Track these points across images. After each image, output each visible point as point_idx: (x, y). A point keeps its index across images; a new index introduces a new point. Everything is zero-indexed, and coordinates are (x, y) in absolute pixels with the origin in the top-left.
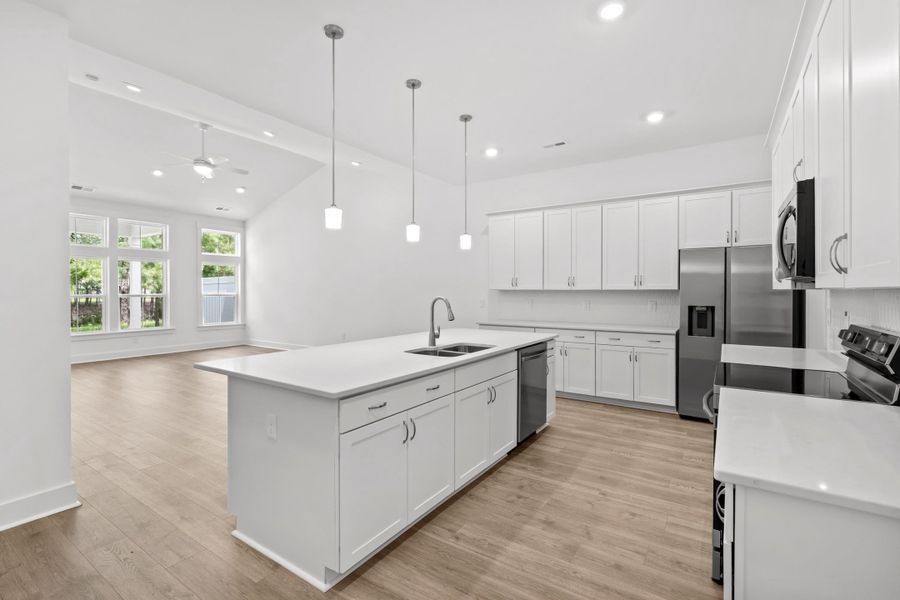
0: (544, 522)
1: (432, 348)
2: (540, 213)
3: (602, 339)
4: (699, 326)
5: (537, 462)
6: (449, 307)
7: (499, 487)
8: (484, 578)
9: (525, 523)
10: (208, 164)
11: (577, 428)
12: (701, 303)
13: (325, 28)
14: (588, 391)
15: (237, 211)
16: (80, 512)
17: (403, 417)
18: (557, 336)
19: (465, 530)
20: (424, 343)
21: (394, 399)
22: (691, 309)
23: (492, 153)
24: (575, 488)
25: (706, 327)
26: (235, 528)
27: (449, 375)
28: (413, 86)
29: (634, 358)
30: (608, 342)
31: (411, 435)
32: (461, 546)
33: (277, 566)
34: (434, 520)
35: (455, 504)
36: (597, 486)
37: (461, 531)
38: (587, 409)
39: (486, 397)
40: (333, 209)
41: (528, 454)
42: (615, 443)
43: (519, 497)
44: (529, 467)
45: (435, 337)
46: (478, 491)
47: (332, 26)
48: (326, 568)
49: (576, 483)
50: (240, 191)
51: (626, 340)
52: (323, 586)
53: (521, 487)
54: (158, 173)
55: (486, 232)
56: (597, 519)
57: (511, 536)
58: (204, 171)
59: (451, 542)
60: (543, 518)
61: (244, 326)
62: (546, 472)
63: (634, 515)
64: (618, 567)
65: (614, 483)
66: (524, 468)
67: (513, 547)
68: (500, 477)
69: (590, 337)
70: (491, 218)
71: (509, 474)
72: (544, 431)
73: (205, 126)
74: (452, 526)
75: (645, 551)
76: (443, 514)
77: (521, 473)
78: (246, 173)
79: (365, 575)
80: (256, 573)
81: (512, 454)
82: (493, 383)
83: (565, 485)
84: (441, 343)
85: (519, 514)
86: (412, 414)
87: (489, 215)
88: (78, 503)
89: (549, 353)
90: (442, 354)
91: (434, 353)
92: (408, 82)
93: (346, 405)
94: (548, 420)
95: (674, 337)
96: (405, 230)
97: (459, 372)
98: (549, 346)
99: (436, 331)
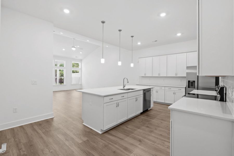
0: (147, 126)
1: (124, 89)
2: (151, 58)
3: (167, 88)
4: (191, 86)
5: (147, 116)
6: (127, 80)
7: (138, 120)
8: (132, 134)
9: (142, 126)
10: (75, 47)
11: (158, 109)
12: (191, 80)
13: (101, 22)
14: (163, 101)
15: (80, 58)
16: (54, 118)
17: (116, 102)
18: (154, 87)
19: (129, 126)
20: (122, 88)
21: (115, 98)
22: (189, 81)
23: (139, 43)
24: (155, 121)
25: (193, 86)
26: (83, 123)
27: (127, 94)
28: (120, 31)
29: (174, 93)
30: (168, 89)
31: (118, 106)
32: (128, 129)
33: (91, 129)
34: (123, 124)
35: (128, 122)
36: (160, 121)
37: (128, 126)
38: (162, 106)
39: (135, 100)
40: (103, 59)
41: (146, 114)
42: (167, 113)
43: (142, 122)
44: (145, 116)
45: (124, 86)
46: (133, 120)
47: (103, 21)
48: (101, 129)
49: (155, 120)
50: (81, 53)
51: (172, 89)
52: (100, 133)
53: (143, 120)
54: (64, 50)
55: (138, 62)
56: (159, 127)
57: (139, 128)
58: (74, 49)
59: (126, 128)
60: (146, 126)
61: (81, 85)
62: (149, 118)
63: (167, 127)
64: (161, 135)
65: (165, 121)
66: (144, 117)
67: (139, 130)
68: (138, 118)
69: (163, 88)
70: (139, 59)
71: (140, 117)
72: (151, 109)
73: (74, 39)
74: (127, 126)
75: (168, 133)
76: (125, 124)
77: (143, 117)
78: (82, 49)
79: (108, 132)
80: (88, 130)
81: (141, 113)
82: (137, 97)
83: (153, 120)
84: (126, 88)
85: (141, 125)
86: (118, 101)
87: (139, 58)
88: (54, 117)
89: (151, 91)
90: (125, 90)
91: (124, 90)
92: (119, 30)
93: (105, 98)
94: (151, 107)
95: (185, 88)
96: (118, 62)
97: (129, 93)
98: (151, 89)
99: (125, 85)
